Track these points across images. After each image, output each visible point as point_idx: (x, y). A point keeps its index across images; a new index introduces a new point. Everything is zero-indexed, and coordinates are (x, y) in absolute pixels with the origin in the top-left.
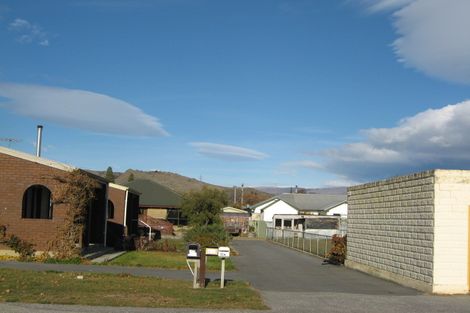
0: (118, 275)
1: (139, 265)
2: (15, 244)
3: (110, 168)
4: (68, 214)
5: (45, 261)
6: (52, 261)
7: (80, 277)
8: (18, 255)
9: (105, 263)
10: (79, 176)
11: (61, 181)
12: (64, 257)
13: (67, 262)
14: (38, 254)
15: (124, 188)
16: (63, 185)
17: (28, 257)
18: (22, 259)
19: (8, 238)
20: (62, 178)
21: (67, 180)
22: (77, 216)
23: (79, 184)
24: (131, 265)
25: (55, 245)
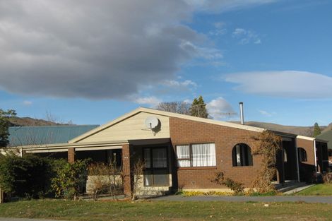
0: (296, 203)
1: (318, 194)
2: (230, 184)
3: (316, 124)
4: (263, 161)
5: (251, 195)
6: (255, 194)
7: (266, 205)
8: (233, 191)
9: (293, 194)
10: (267, 135)
11: (256, 139)
12: (264, 191)
13: (265, 195)
14: (246, 190)
15: (312, 139)
16: (257, 142)
17: (240, 193)
18: (236, 194)
19: (225, 181)
20: (256, 137)
21: (260, 138)
22: (269, 162)
23: (268, 140)
24: (312, 195)
25: (257, 183)
